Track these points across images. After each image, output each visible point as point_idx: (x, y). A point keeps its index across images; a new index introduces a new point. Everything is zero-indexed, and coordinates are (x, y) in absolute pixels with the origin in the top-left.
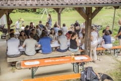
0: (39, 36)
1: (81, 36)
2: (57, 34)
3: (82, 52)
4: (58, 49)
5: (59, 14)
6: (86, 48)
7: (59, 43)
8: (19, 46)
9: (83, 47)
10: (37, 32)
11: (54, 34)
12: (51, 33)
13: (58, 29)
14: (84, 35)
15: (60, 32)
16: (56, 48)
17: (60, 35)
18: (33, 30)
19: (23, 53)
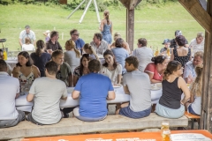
0: (73, 70)
1: (191, 73)
2: (121, 68)
3: (192, 122)
4: (123, 110)
5: (130, 12)
6: (204, 110)
7: (127, 91)
8: (17, 97)
9: (196, 107)
10: (68, 59)
11: (115, 65)
12: (106, 65)
13: (125, 53)
14: (199, 71)
15: (132, 62)
16: (118, 105)
17: (129, 71)
18: (57, 54)
19: (26, 116)
